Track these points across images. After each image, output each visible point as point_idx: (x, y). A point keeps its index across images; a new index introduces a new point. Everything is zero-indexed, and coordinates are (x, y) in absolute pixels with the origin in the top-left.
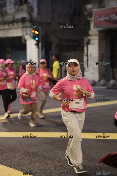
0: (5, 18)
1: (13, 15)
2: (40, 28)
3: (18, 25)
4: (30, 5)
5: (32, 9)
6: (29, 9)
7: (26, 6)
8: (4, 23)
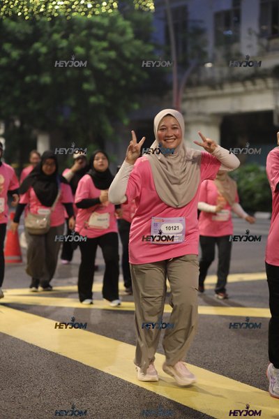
3: (266, 83)
8: (234, 79)
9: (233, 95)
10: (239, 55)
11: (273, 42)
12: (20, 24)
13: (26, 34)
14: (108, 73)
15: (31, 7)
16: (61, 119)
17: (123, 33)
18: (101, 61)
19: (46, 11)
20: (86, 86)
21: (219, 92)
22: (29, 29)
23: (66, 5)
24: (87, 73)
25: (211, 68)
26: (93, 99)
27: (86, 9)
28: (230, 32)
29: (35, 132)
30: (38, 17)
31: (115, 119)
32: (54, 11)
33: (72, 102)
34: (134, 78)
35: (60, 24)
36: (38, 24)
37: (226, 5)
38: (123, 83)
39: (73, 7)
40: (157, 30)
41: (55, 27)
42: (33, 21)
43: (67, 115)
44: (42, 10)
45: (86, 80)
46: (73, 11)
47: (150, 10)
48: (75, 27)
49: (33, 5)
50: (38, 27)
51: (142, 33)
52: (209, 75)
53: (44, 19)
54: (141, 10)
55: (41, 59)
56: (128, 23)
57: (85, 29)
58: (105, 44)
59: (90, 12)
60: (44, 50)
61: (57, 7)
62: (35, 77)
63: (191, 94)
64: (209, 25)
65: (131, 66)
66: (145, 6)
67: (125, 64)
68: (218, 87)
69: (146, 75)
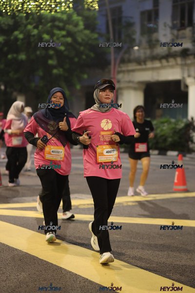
0: (155, 49)
3: (176, 61)
7: (190, 31)
8: (154, 58)
9: (153, 69)
10: (157, 41)
11: (181, 32)
12: (4, 18)
13: (9, 25)
14: (66, 53)
15: (12, 7)
16: (33, 85)
17: (76, 25)
18: (62, 44)
19: (22, 9)
20: (50, 62)
21: (144, 67)
22: (11, 22)
23: (36, 5)
24: (51, 52)
25: (138, 50)
26: (55, 71)
27: (50, 8)
28: (151, 25)
29: (15, 94)
30: (17, 14)
31: (70, 85)
32: (28, 9)
33: (40, 73)
34: (84, 57)
35: (33, 19)
36: (17, 18)
37: (149, 6)
38: (76, 60)
39: (42, 6)
40: (101, 23)
41: (29, 21)
42: (13, 16)
43: (37, 82)
44: (19, 8)
45: (51, 57)
46: (41, 9)
47: (95, 9)
48: (43, 21)
49: (14, 5)
50: (17, 20)
51: (90, 25)
52: (137, 55)
53: (21, 15)
54: (89, 9)
55: (19, 43)
56: (80, 18)
57: (50, 22)
58: (64, 33)
59: (54, 10)
60: (21, 36)
61: (30, 7)
62: (15, 55)
63: (124, 68)
64: (137, 20)
65: (82, 48)
66: (92, 6)
67: (77, 46)
68: (143, 64)
69: (92, 55)
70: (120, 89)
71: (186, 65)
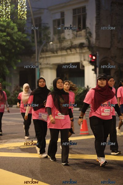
0: (63, 43)
1: (71, 41)
2: (98, 53)
3: (76, 50)
4: (88, 30)
5: (90, 34)
6: (88, 35)
7: (84, 32)
8: (62, 49)
9: (62, 56)
10: (64, 38)
11: (79, 33)
14: (6, 46)
17: (13, 29)
18: (3, 41)
21: (56, 54)
25: (52, 44)
31: (10, 67)
37: (58, 16)
38: (13, 51)
47: (25, 19)
51: (21, 29)
52: (51, 47)
54: (20, 19)
56: (15, 24)
58: (5, 34)
63: (43, 55)
64: (51, 25)
65: (17, 43)
66: (22, 17)
67: (14, 42)
68: (55, 52)
69: (23, 48)
70: (41, 68)
71: (82, 53)
